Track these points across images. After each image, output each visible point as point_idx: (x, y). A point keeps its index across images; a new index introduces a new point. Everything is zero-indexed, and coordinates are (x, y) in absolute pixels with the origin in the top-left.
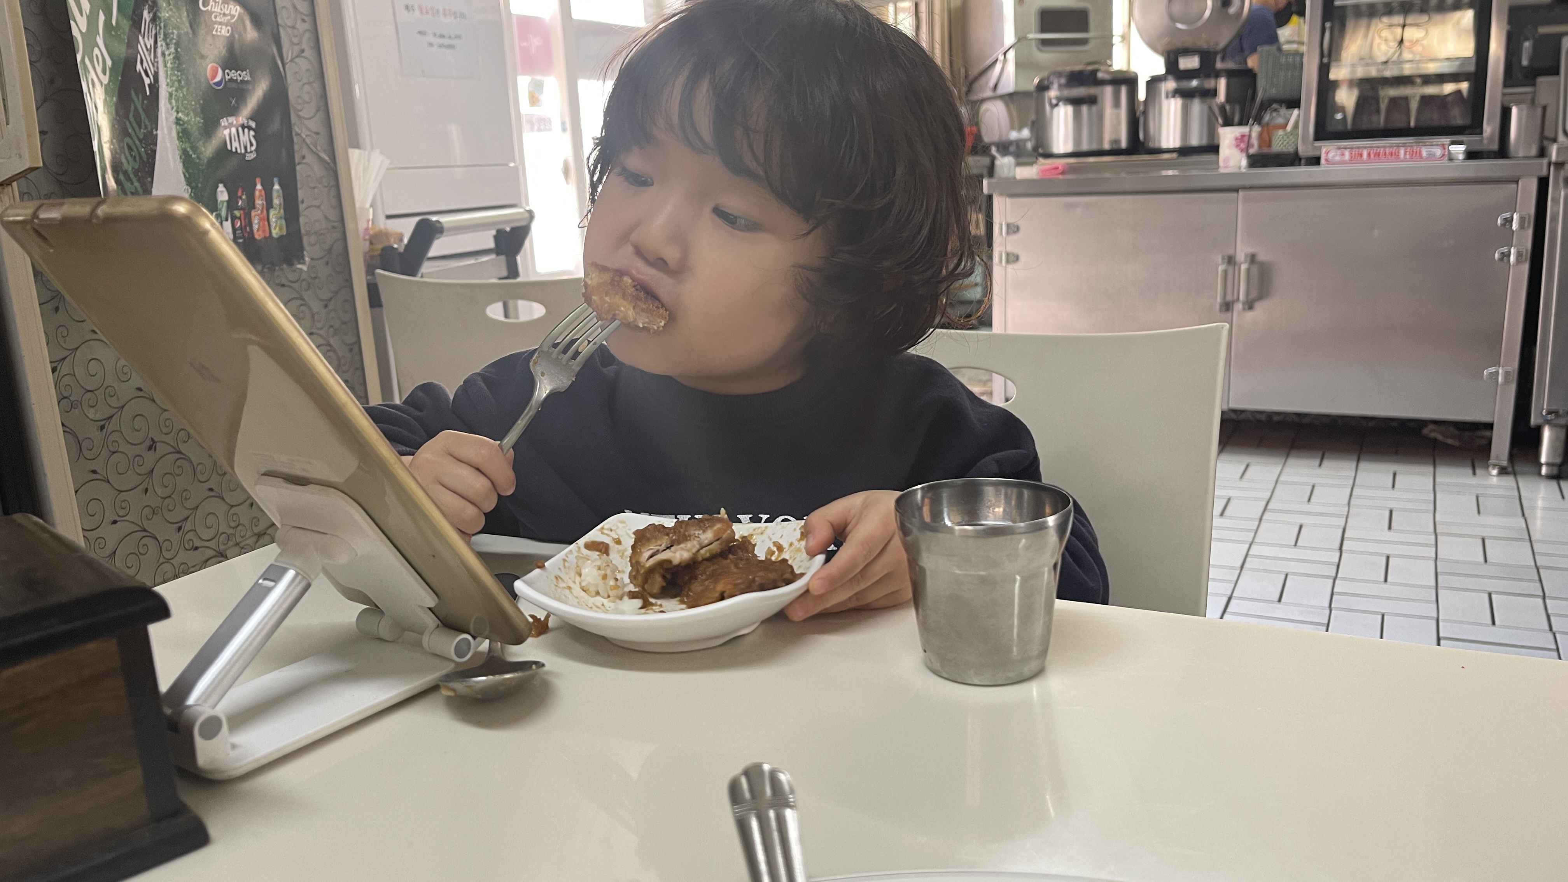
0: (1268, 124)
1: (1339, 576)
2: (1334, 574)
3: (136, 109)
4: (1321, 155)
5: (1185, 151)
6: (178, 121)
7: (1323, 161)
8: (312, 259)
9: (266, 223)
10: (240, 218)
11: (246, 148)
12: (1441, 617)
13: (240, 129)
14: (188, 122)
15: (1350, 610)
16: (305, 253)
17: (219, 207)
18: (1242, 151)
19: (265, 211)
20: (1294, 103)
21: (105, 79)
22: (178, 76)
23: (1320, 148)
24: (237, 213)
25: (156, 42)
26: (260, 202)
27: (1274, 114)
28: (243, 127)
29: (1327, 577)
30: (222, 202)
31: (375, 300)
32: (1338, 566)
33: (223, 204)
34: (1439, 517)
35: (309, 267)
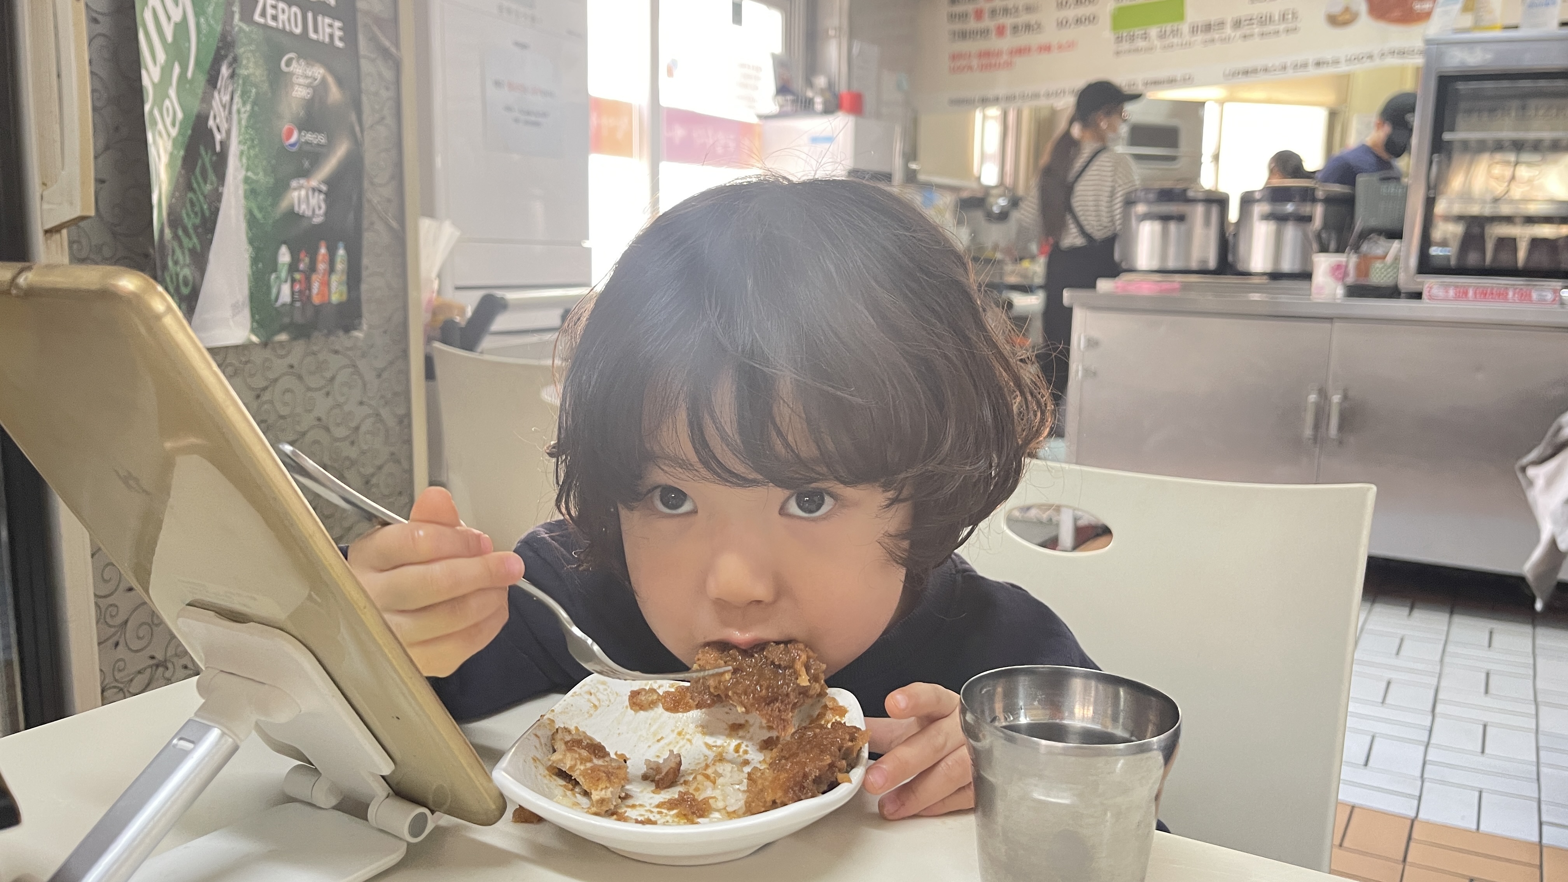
0: (1366, 254)
1: (1433, 741)
2: (1426, 739)
3: (203, 165)
4: (1423, 289)
5: (1275, 276)
6: (247, 180)
7: (1424, 296)
8: (370, 327)
9: (326, 289)
10: (300, 282)
11: (314, 211)
12: (1542, 799)
13: (310, 193)
14: (257, 181)
15: (1444, 783)
16: (364, 321)
17: (280, 267)
18: (1338, 280)
19: (326, 277)
20: (1395, 234)
21: (174, 132)
22: (251, 134)
23: (1422, 283)
24: (297, 276)
25: (232, 99)
26: (322, 266)
27: (1373, 244)
28: (314, 190)
29: (1418, 742)
30: (284, 264)
31: (430, 373)
32: (1431, 731)
33: (284, 266)
34: (1540, 685)
35: (366, 335)
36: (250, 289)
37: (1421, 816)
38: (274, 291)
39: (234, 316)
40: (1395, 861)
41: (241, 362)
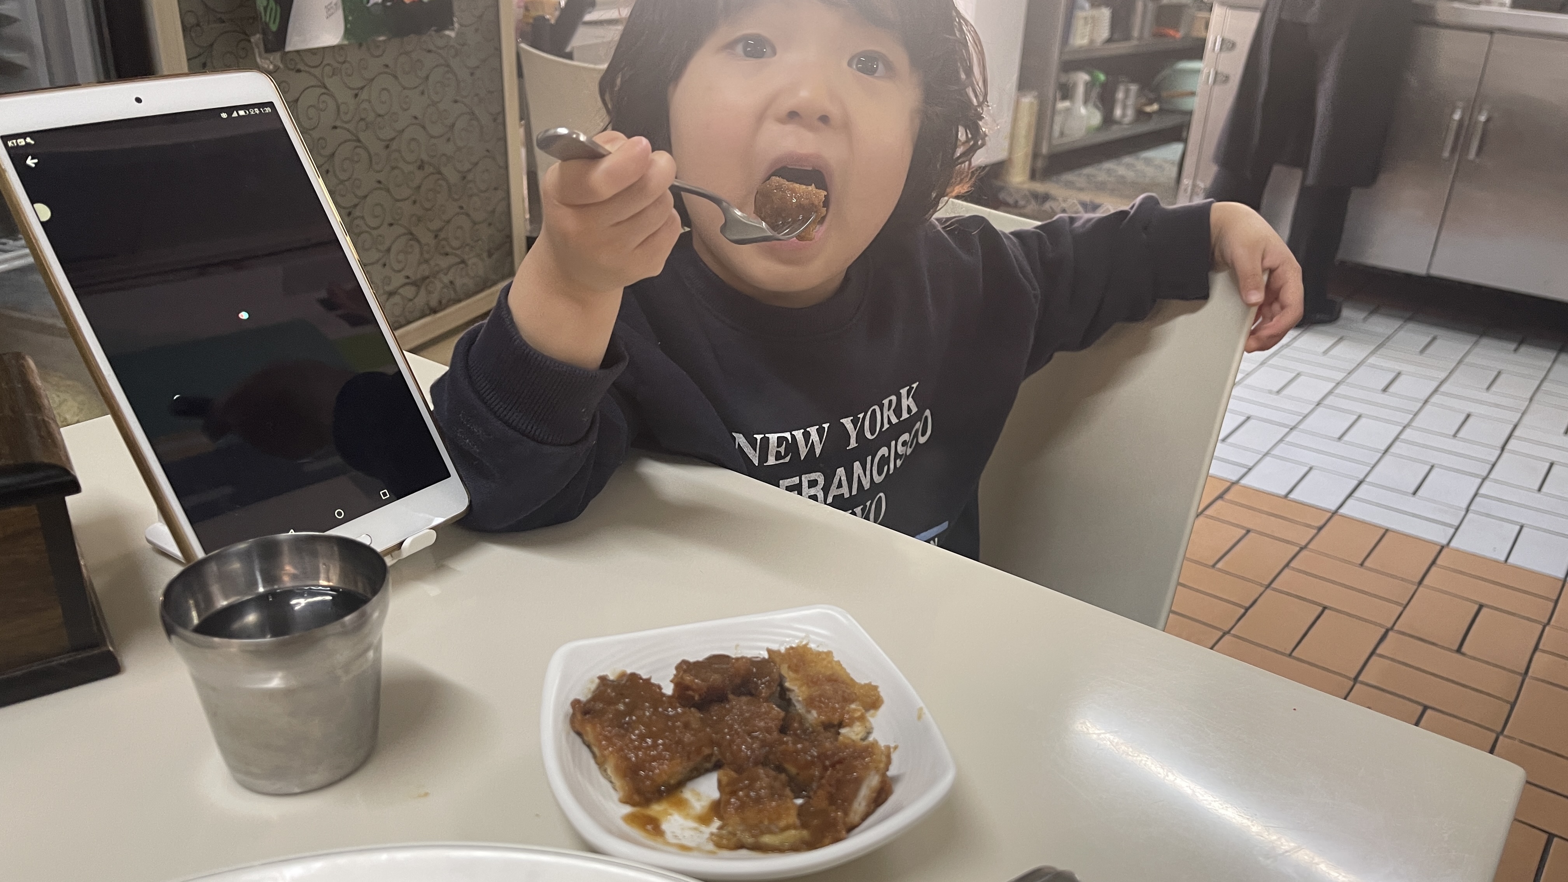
1: (1492, 476)
2: (1485, 474)
8: (461, 25)
15: (1488, 515)
16: (455, 19)
29: (1476, 476)
32: (1493, 465)
35: (457, 34)
37: (1453, 544)
39: (328, 17)
40: (1412, 583)
41: (339, 63)
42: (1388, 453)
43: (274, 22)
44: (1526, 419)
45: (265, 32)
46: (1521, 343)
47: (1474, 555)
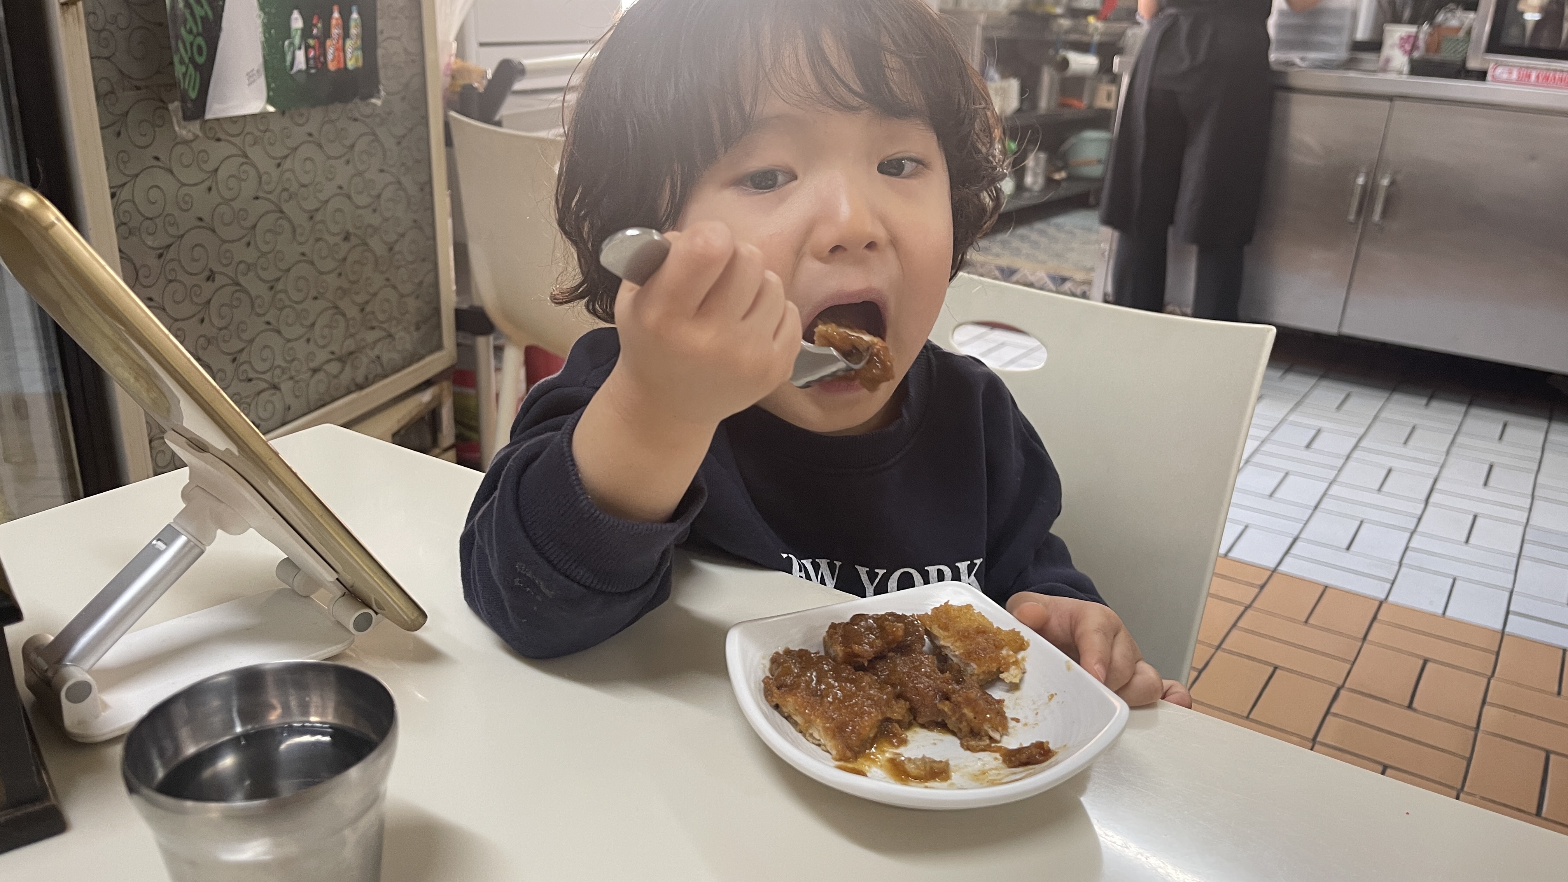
0: (1439, 25)
1: (1420, 529)
2: (1412, 527)
4: (1488, 70)
7: (1489, 77)
8: (388, 94)
9: (341, 54)
10: (314, 48)
12: (1515, 589)
15: (1421, 569)
16: (381, 87)
17: (293, 33)
18: (1405, 52)
19: (341, 42)
23: (1489, 62)
24: (311, 42)
26: (336, 31)
27: (1449, 15)
29: (1404, 529)
30: (297, 30)
32: (1420, 519)
33: (297, 32)
34: (1540, 480)
35: (384, 103)
36: (264, 57)
37: (1391, 599)
38: (289, 58)
39: (249, 85)
40: (1355, 639)
41: (261, 131)
42: (1319, 509)
43: (194, 89)
44: (1446, 473)
45: (184, 98)
46: (1431, 398)
47: (1413, 610)
